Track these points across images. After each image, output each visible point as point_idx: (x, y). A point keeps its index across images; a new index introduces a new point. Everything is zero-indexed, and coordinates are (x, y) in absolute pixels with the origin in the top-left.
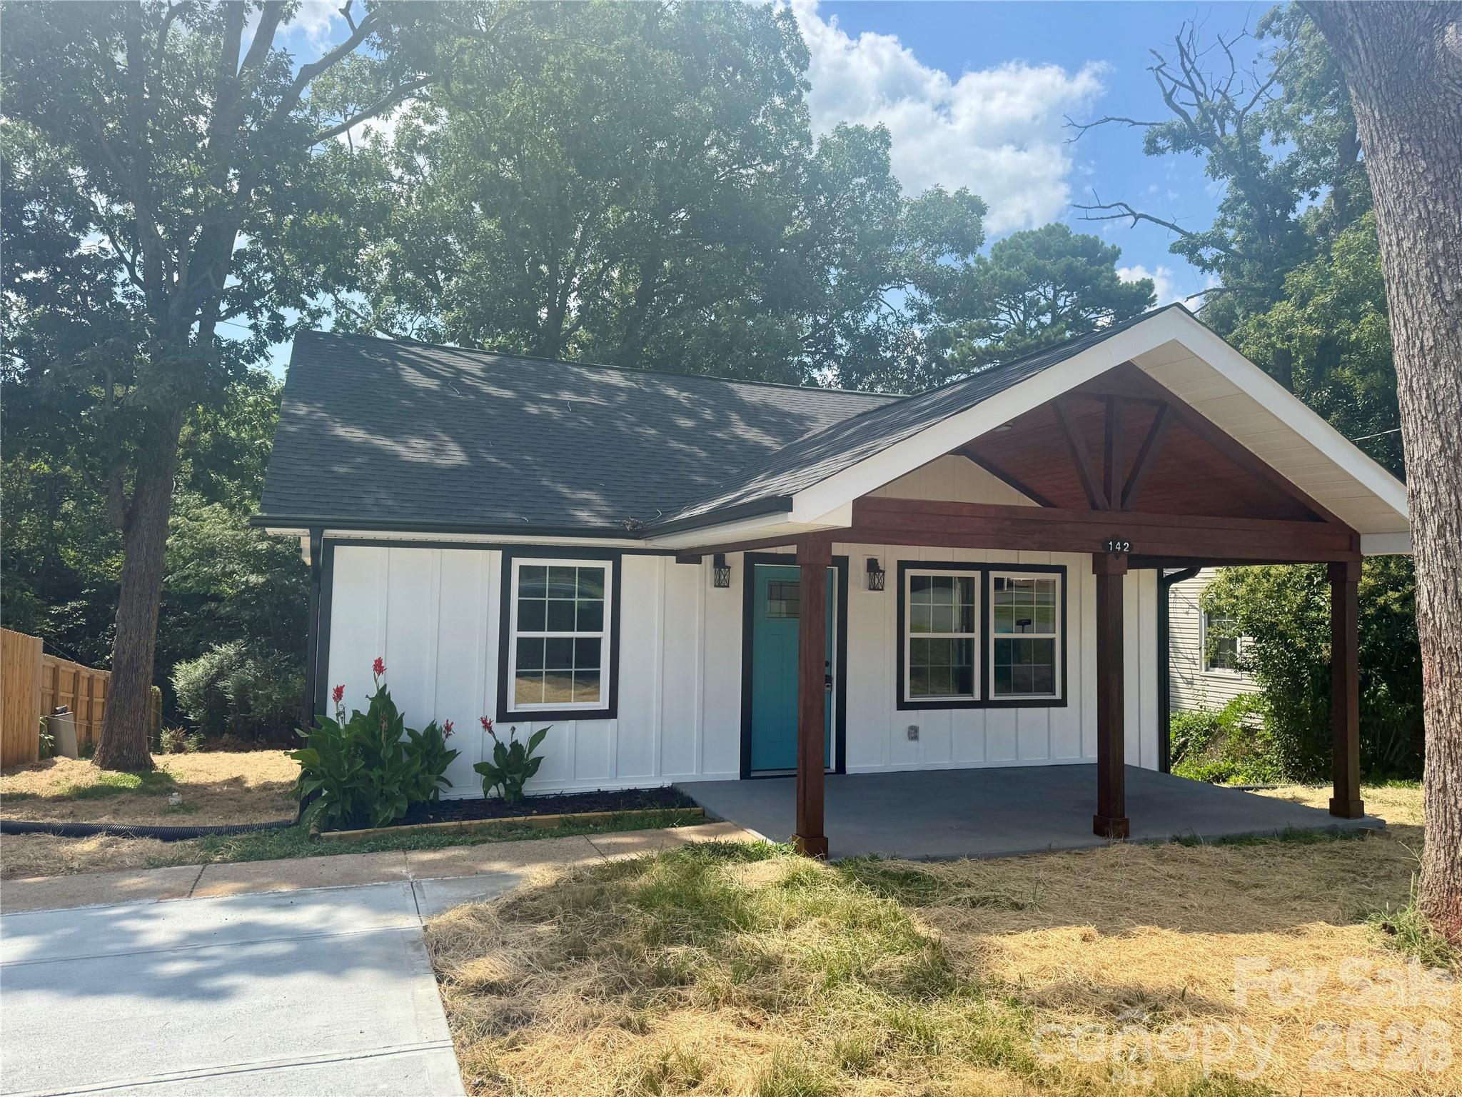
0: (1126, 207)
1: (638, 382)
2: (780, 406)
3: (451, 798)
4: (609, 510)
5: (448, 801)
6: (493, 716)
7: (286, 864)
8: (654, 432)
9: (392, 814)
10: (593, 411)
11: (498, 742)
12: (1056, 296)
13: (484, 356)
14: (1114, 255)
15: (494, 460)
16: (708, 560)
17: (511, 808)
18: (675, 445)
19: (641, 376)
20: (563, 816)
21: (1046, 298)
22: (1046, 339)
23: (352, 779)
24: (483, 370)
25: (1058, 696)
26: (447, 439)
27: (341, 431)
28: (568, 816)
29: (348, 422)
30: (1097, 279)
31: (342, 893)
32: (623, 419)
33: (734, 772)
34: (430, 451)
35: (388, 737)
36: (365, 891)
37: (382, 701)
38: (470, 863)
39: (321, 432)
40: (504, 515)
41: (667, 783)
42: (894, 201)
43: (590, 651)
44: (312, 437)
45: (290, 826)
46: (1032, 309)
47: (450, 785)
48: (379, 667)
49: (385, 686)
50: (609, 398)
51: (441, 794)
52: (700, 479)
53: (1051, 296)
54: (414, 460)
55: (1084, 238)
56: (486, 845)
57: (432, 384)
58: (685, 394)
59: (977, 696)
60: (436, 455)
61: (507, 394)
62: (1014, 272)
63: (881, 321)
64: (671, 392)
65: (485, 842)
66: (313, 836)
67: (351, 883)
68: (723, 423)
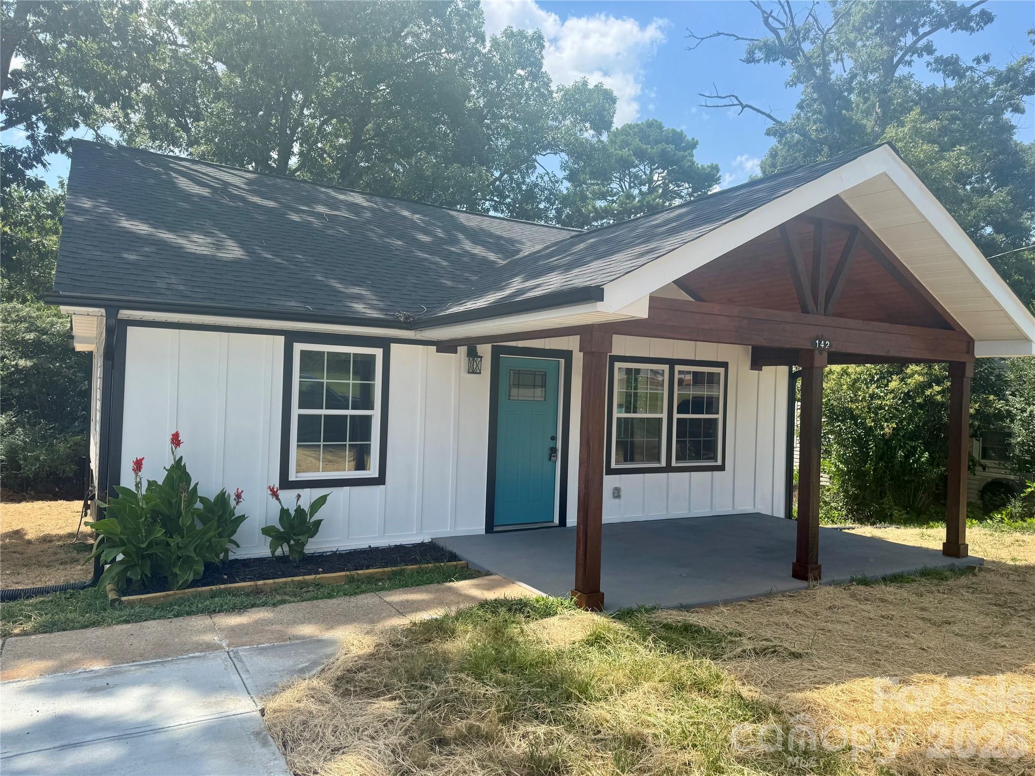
0: (737, 98)
1: (378, 203)
2: (493, 230)
3: (239, 557)
4: (381, 305)
5: (236, 560)
6: (276, 483)
7: (92, 633)
8: (400, 243)
9: (191, 578)
10: (346, 223)
11: (282, 508)
12: (651, 172)
13: (244, 173)
14: (693, 145)
15: (270, 256)
16: (462, 350)
17: (297, 567)
18: (420, 254)
19: (378, 199)
20: (348, 573)
21: (646, 174)
22: (647, 202)
23: (150, 545)
24: (246, 184)
25: (719, 463)
26: (225, 236)
27: (126, 224)
28: (353, 573)
29: (131, 216)
30: (682, 161)
31: (158, 669)
32: (372, 231)
33: (479, 527)
34: (211, 246)
35: (186, 507)
36: (182, 666)
37: (178, 473)
38: (279, 627)
39: (107, 223)
40: (288, 304)
41: (427, 539)
42: (548, 90)
43: (362, 427)
44: (98, 227)
45: (85, 587)
46: (637, 181)
47: (238, 546)
48: (176, 440)
49: (181, 458)
50: (357, 214)
51: (230, 553)
52: (449, 283)
53: (648, 172)
54: (198, 252)
55: (674, 131)
56: (287, 606)
57: (205, 192)
58: (418, 216)
59: (663, 463)
60: (217, 249)
61: (271, 204)
62: (625, 152)
63: (539, 179)
64: (406, 213)
65: (283, 602)
66: (113, 601)
67: (167, 656)
68: (455, 241)
